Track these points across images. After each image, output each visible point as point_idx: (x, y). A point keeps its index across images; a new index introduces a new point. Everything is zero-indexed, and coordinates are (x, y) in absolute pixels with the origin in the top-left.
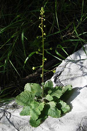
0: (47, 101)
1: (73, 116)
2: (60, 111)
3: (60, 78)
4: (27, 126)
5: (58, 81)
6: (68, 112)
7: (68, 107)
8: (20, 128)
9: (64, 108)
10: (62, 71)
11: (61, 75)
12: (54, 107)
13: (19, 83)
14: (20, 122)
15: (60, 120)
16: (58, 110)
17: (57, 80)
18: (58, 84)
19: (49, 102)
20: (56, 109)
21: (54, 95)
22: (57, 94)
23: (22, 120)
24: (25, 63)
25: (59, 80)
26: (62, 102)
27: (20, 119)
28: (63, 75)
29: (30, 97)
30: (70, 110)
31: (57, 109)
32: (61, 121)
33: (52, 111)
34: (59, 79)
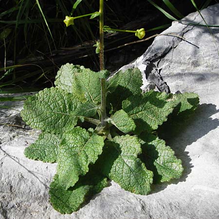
0: (113, 131)
1: (187, 200)
2: (150, 174)
3: (163, 66)
4: (36, 203)
5: (156, 74)
6: (175, 181)
7: (177, 167)
8: (13, 203)
9: (164, 163)
10: (171, 48)
11: (166, 58)
12: (135, 155)
13: (53, 57)
14: (20, 180)
15: (143, 207)
16: (145, 169)
17: (154, 69)
18: (156, 81)
19: (120, 133)
20: (138, 165)
21: (139, 116)
22: (150, 116)
23: (26, 175)
24: (75, 6)
25: (160, 70)
26: (159, 145)
27: (22, 170)
28: (170, 58)
29: (65, 107)
30: (183, 177)
31: (143, 164)
32: (147, 209)
33: (126, 167)
34: (158, 69)
